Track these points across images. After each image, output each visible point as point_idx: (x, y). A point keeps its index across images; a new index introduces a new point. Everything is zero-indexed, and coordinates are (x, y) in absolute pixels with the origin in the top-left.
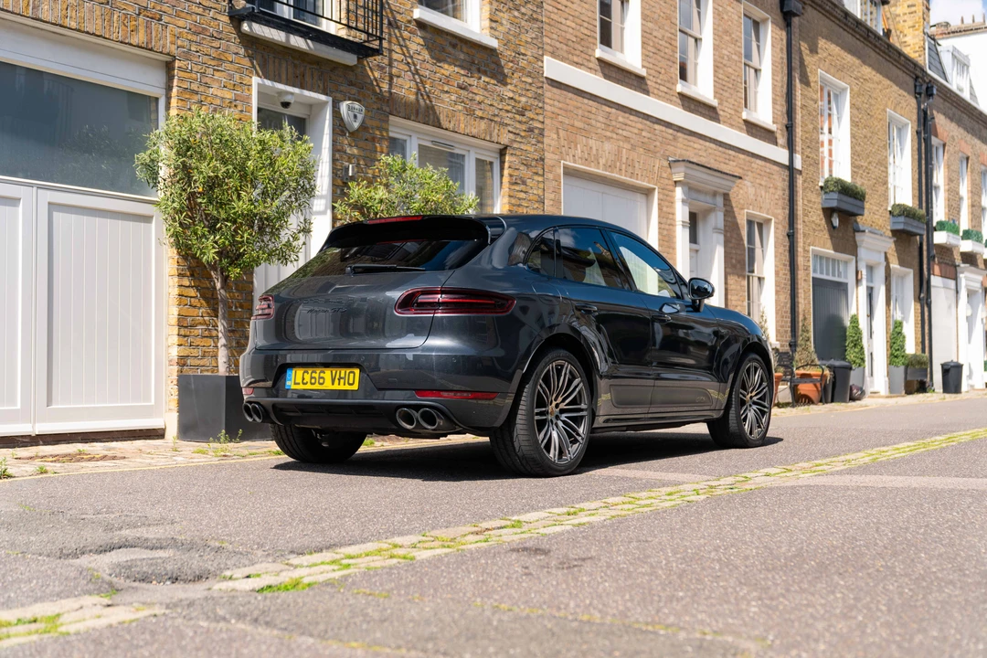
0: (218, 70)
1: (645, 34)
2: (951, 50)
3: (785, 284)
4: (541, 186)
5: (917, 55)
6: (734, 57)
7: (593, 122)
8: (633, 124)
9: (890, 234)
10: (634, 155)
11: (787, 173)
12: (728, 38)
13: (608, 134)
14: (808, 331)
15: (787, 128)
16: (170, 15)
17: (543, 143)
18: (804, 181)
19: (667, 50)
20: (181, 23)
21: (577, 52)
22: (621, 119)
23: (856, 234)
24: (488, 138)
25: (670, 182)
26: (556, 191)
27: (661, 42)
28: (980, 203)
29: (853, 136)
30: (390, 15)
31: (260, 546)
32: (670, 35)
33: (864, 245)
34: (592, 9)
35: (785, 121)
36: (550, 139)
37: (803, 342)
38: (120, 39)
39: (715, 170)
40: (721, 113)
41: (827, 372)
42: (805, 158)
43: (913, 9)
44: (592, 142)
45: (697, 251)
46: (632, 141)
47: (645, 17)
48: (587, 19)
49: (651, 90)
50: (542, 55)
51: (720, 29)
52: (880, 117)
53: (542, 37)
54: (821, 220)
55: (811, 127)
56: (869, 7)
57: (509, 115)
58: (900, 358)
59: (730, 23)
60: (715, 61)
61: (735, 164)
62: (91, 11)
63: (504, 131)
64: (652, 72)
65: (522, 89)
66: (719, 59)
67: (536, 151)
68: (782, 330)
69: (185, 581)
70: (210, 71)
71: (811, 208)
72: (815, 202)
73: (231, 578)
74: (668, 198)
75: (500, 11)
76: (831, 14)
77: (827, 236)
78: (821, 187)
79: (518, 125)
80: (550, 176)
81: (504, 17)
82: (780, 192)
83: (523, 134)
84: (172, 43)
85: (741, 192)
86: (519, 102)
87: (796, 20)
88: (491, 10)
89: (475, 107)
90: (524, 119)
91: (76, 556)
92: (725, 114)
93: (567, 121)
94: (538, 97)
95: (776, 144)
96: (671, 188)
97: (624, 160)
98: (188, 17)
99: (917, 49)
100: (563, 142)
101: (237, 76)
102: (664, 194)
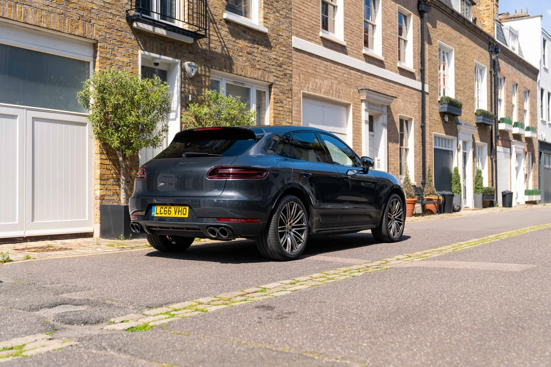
0: (121, 47)
1: (346, 24)
2: (509, 28)
3: (420, 152)
4: (291, 103)
5: (490, 31)
6: (393, 34)
7: (318, 70)
8: (339, 70)
9: (475, 125)
10: (340, 87)
11: (421, 94)
12: (390, 25)
13: (326, 76)
14: (431, 177)
15: (421, 71)
16: (95, 19)
17: (291, 81)
18: (430, 98)
19: (357, 32)
20: (101, 23)
21: (310, 34)
22: (333, 68)
23: (457, 125)
24: (263, 79)
25: (359, 100)
26: (299, 106)
27: (354, 28)
28: (523, 108)
29: (456, 74)
30: (211, 17)
31: (132, 303)
32: (359, 24)
33: (461, 131)
34: (318, 11)
35: (420, 67)
36: (295, 79)
37: (428, 182)
38: (69, 32)
39: (383, 94)
40: (386, 64)
41: (441, 198)
42: (431, 86)
43: (488, 7)
44: (317, 80)
45: (373, 135)
46: (339, 79)
47: (346, 15)
48: (315, 17)
49: (349, 52)
50: (291, 36)
51: (386, 20)
52: (470, 64)
53: (291, 26)
54: (439, 118)
55: (434, 70)
56: (465, 6)
57: (274, 67)
58: (480, 189)
59: (391, 17)
60: (383, 37)
61: (393, 90)
62: (54, 18)
63: (271, 75)
64: (349, 43)
65: (280, 53)
66: (385, 36)
67: (288, 85)
68: (418, 176)
69: (91, 324)
70: (116, 48)
71: (434, 112)
72: (435, 109)
73: (114, 322)
74: (358, 109)
75: (269, 13)
76: (444, 11)
77: (442, 127)
78: (439, 101)
79: (278, 72)
80: (295, 98)
81: (271, 16)
82: (417, 104)
83: (281, 77)
84: (96, 34)
85: (396, 104)
86: (279, 60)
87: (426, 15)
88: (264, 13)
89: (255, 63)
90: (282, 69)
91: (37, 309)
92: (388, 64)
93: (304, 70)
94: (289, 58)
95: (415, 79)
96: (359, 103)
97: (334, 89)
98: (105, 20)
99: (490, 28)
100: (302, 80)
101: (130, 50)
102: (355, 107)
